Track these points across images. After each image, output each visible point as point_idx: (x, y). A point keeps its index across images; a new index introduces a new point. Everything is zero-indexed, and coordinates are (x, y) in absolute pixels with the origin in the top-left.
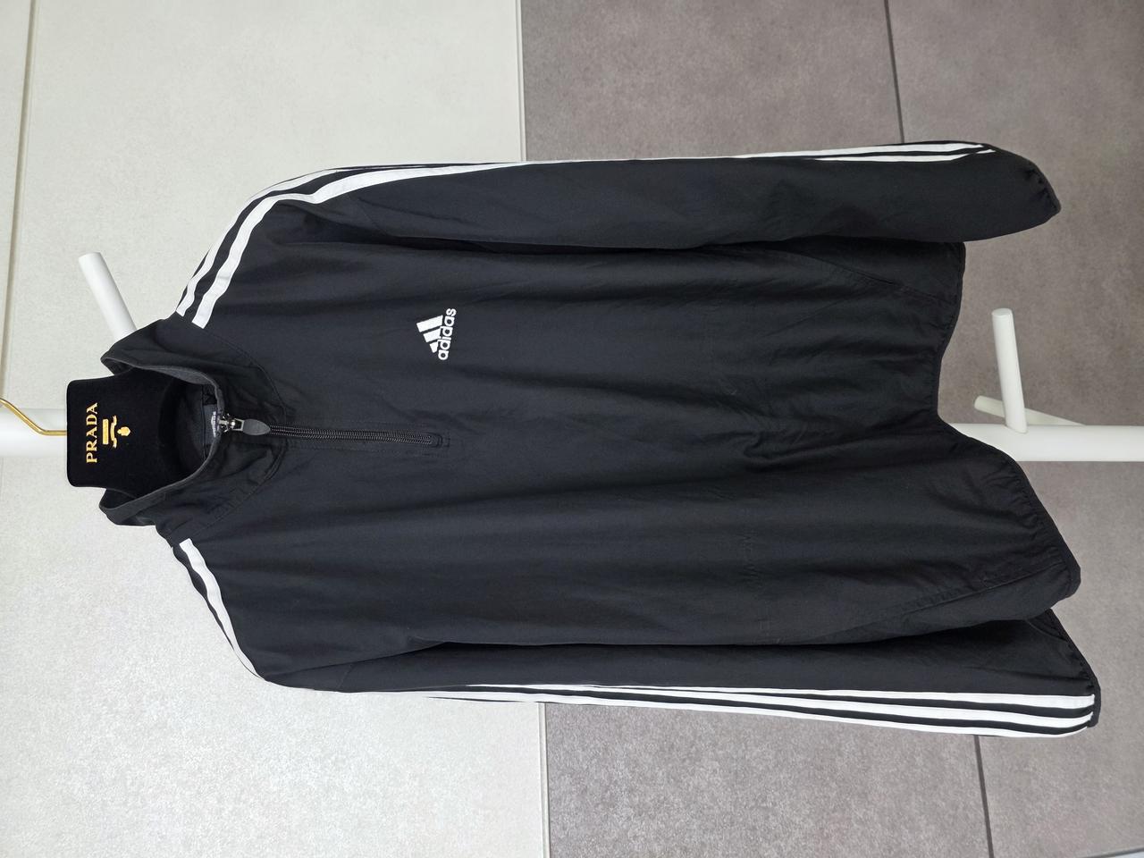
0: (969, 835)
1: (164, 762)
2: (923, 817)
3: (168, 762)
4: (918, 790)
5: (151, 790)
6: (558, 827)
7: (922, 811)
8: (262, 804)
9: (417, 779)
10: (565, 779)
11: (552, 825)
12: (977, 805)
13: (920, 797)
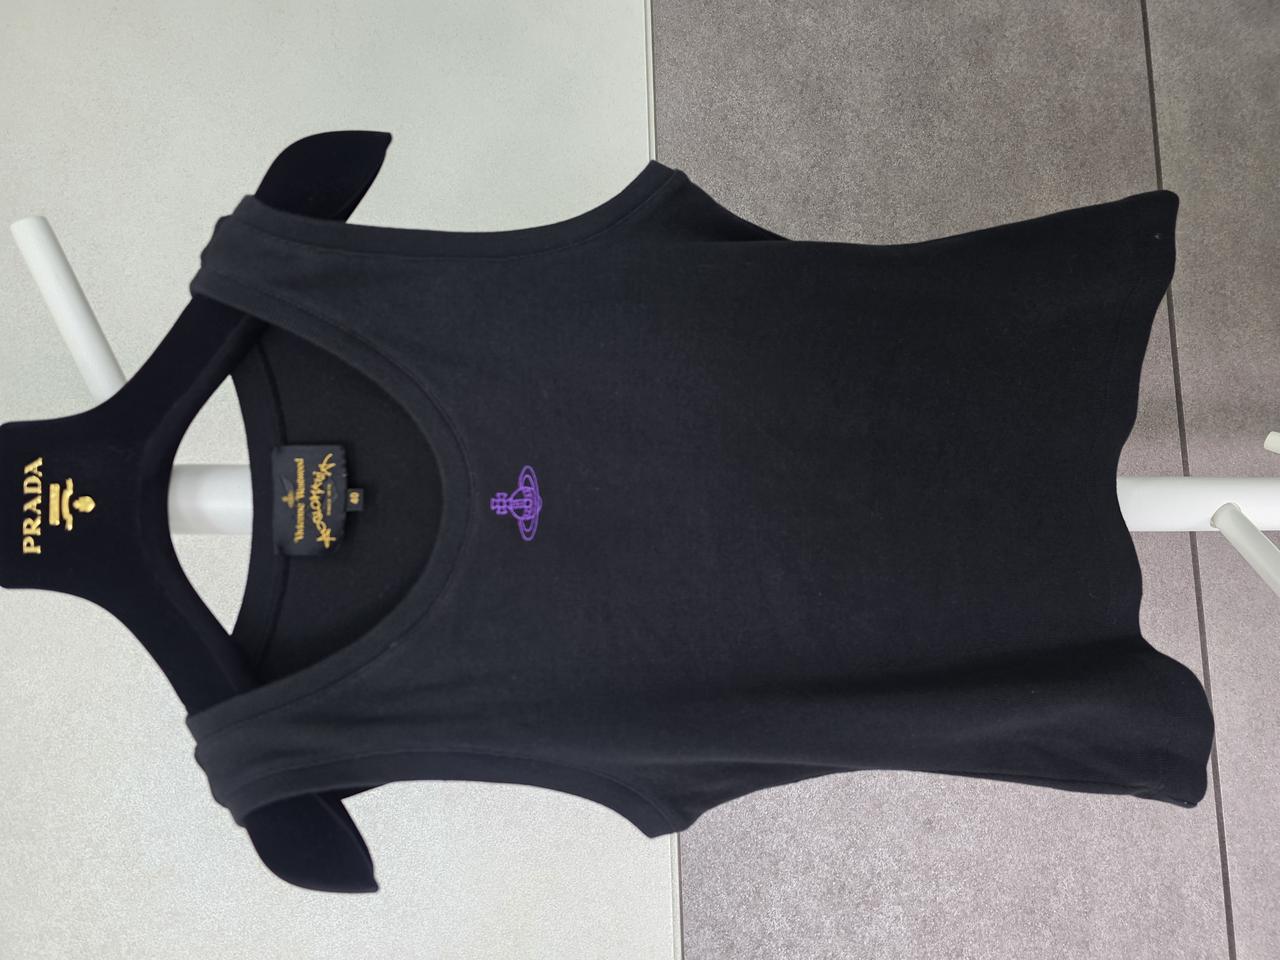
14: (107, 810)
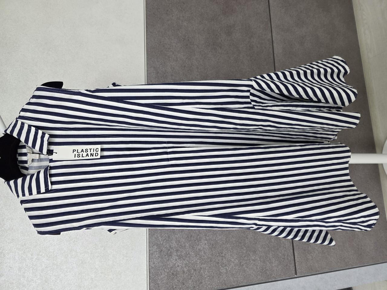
0: (289, 264)
1: (11, 242)
2: (274, 259)
3: (13, 242)
4: (272, 250)
5: (7, 251)
6: (152, 263)
7: (274, 257)
8: (47, 256)
9: (103, 247)
10: (155, 247)
11: (150, 262)
12: (291, 255)
13: (273, 252)
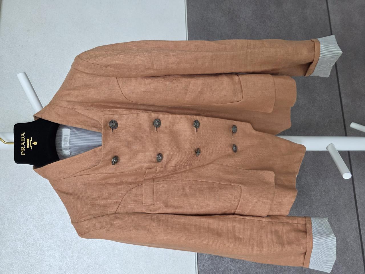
1: (51, 238)
14: (34, 205)
